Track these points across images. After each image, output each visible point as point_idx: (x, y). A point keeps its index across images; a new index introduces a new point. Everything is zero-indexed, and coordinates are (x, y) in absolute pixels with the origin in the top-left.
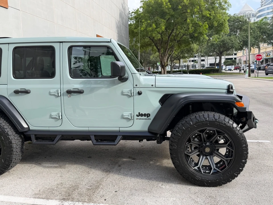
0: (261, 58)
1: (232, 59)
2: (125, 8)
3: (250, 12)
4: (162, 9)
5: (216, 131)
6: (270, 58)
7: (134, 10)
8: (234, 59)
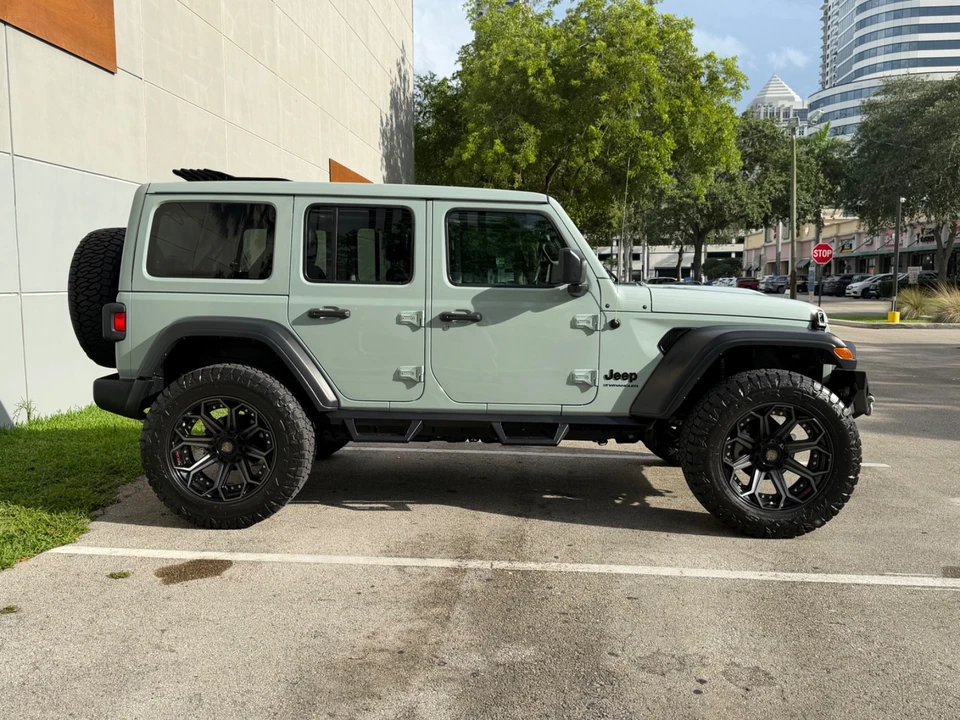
0: (831, 256)
1: (729, 254)
2: (405, 77)
3: (787, 104)
4: (529, 92)
5: (793, 412)
6: (849, 258)
7: (422, 81)
8: (733, 256)
